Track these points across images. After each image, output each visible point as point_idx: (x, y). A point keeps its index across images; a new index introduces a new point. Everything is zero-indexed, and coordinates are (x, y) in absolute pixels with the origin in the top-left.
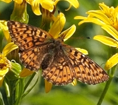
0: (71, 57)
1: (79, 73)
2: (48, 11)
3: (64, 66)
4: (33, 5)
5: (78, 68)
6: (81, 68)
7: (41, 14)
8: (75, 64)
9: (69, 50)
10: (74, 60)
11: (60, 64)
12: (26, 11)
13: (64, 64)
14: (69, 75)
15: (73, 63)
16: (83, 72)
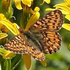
0: (39, 28)
1: (54, 27)
2: (27, 6)
3: (47, 37)
4: (16, 2)
5: (50, 27)
6: (50, 25)
7: (22, 9)
8: (46, 27)
9: (34, 28)
10: (43, 27)
11: (45, 38)
12: (11, 5)
13: (45, 36)
14: (54, 36)
15: (45, 28)
16: (54, 24)
